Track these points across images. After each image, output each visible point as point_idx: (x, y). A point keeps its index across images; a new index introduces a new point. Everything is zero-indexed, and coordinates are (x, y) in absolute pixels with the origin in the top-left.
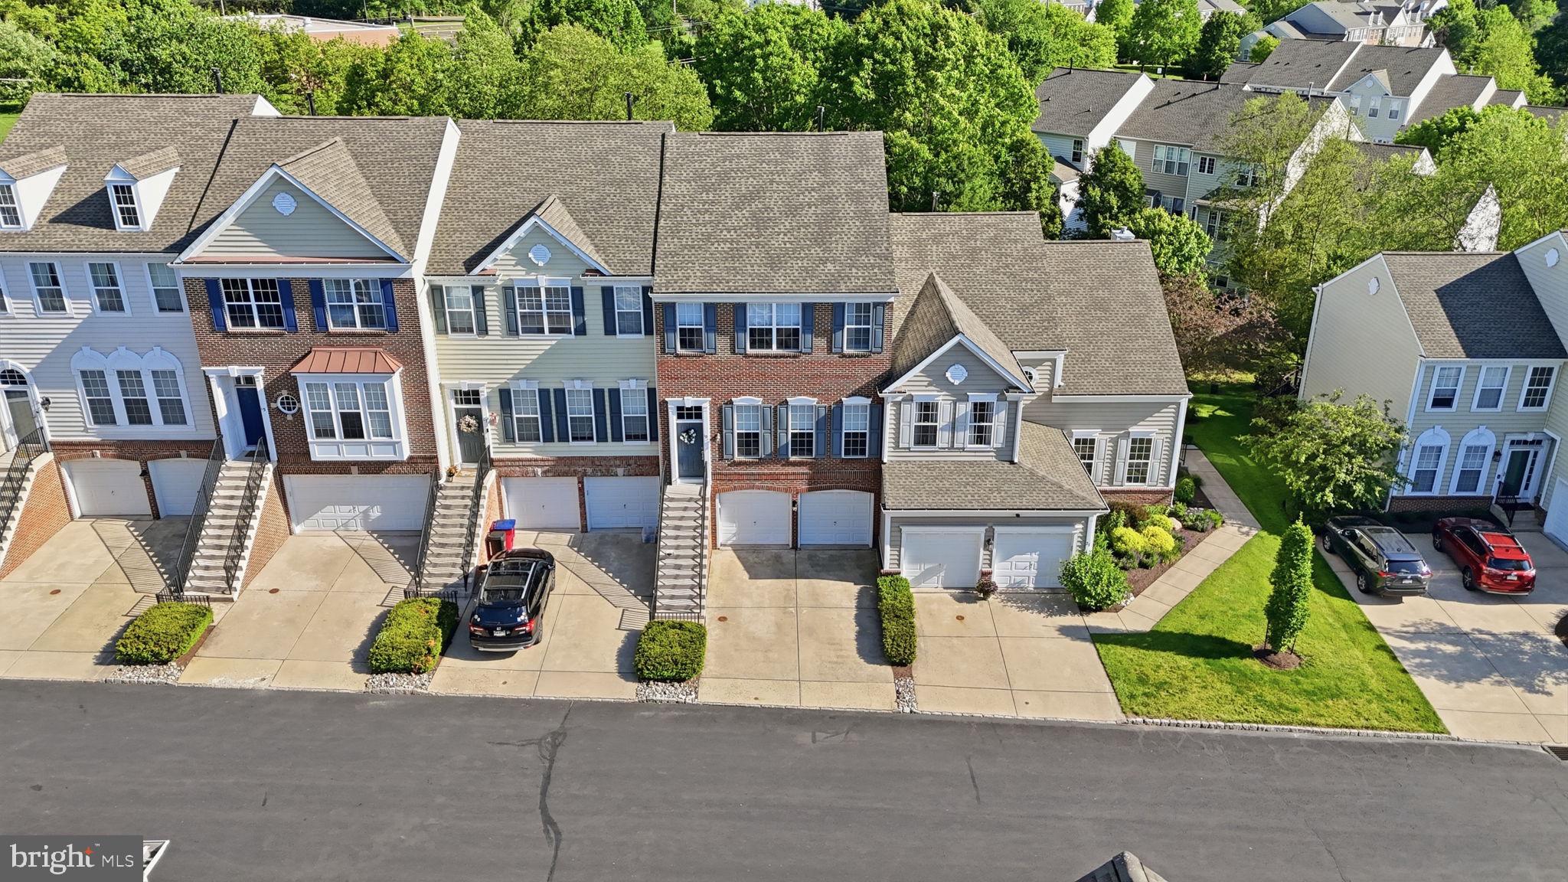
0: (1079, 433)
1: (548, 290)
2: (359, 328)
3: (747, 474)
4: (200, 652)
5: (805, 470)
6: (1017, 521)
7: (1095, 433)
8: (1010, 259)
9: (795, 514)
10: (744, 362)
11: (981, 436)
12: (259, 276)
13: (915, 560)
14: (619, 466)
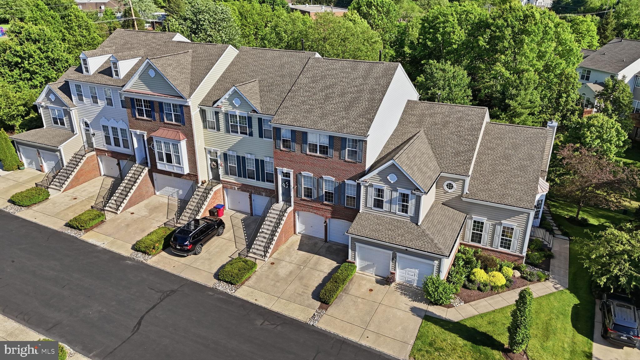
0: (476, 218)
1: (240, 116)
2: (174, 122)
3: (307, 205)
4: (95, 229)
5: (330, 208)
6: (406, 252)
7: (484, 220)
8: (462, 128)
9: (326, 227)
10: (306, 157)
11: (405, 209)
12: (146, 99)
13: (362, 259)
14: (263, 192)
